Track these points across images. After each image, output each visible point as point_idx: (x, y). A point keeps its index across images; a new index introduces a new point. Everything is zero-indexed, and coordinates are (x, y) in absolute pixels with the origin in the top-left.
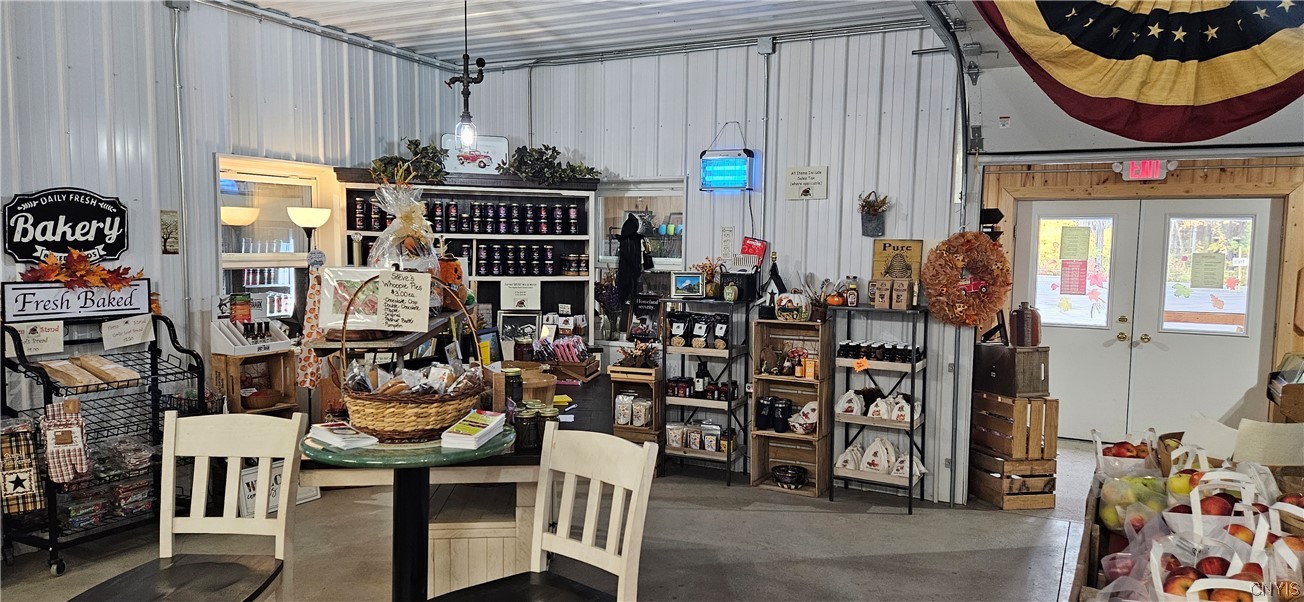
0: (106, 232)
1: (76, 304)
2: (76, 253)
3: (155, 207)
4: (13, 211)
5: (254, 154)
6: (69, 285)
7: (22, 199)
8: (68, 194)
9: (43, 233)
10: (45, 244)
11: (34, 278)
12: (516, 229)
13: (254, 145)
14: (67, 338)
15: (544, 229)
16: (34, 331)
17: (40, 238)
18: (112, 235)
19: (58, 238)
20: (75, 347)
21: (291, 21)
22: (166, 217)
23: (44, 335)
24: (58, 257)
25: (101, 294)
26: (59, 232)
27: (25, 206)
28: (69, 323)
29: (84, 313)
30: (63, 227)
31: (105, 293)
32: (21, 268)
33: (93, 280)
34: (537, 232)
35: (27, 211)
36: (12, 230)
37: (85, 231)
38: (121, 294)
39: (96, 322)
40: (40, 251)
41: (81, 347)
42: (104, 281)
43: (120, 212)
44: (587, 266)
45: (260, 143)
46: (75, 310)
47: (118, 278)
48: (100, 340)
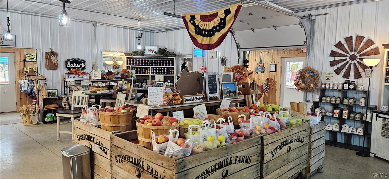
0: (82, 65)
1: (77, 77)
2: (77, 69)
3: (91, 61)
4: (67, 62)
5: (109, 51)
6: (75, 74)
7: (68, 60)
8: (76, 59)
9: (72, 66)
10: (72, 67)
11: (70, 73)
12: (159, 65)
13: (109, 50)
14: (76, 83)
15: (164, 65)
16: (70, 81)
17: (71, 67)
18: (83, 66)
19: (74, 67)
20: (77, 85)
21: (117, 26)
22: (93, 63)
23: (71, 82)
24: (74, 70)
25: (81, 76)
26: (74, 66)
27: (69, 61)
28: (75, 80)
29: (78, 79)
30: (75, 65)
31: (82, 76)
32: (68, 71)
33: (80, 74)
34: (163, 65)
35: (69, 62)
36: (67, 65)
37: (79, 65)
38: (84, 76)
39: (80, 81)
40: (71, 69)
41: (78, 85)
42: (81, 74)
43: (85, 62)
44: (173, 73)
45: (111, 50)
46: (77, 79)
47: (84, 73)
48: (81, 84)
